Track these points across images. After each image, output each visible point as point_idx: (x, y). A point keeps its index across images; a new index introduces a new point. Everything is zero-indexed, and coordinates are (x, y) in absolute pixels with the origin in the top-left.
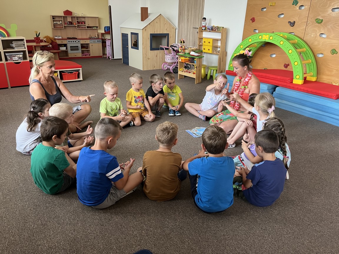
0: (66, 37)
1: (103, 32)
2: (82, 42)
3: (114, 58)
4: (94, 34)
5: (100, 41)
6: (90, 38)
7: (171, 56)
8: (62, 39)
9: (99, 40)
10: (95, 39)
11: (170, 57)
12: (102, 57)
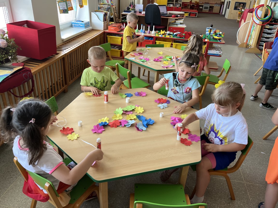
0: (204, 2)
2: (211, 5)
4: (218, 2)
6: (216, 4)
8: (202, 3)
9: (219, 5)
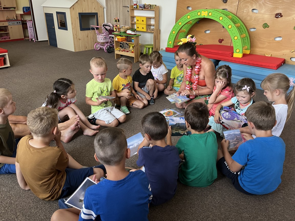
1: (22, 13)
3: (39, 40)
4: (12, 16)
5: (20, 23)
6: (8, 20)
7: (104, 36)
9: (18, 22)
10: (13, 21)
11: (102, 36)
12: (25, 40)
